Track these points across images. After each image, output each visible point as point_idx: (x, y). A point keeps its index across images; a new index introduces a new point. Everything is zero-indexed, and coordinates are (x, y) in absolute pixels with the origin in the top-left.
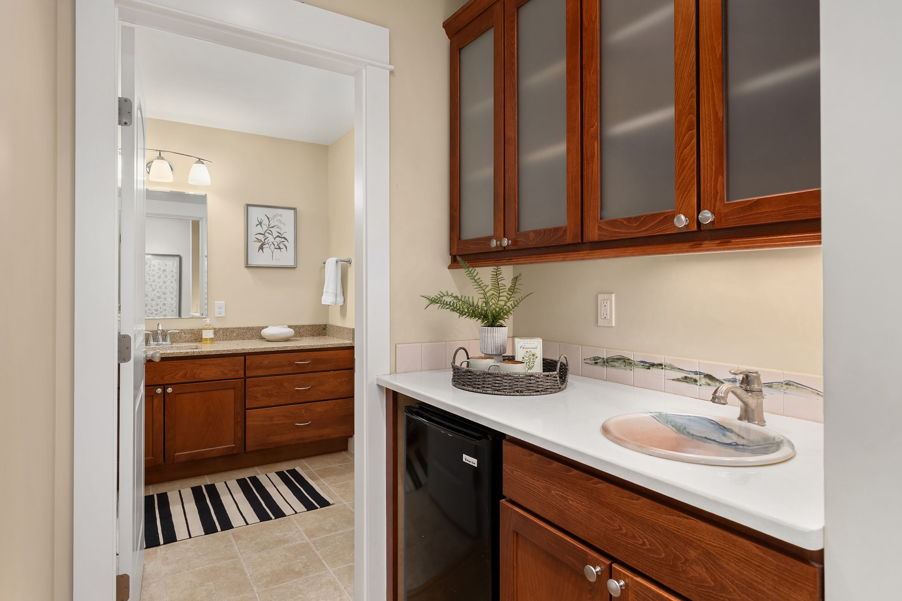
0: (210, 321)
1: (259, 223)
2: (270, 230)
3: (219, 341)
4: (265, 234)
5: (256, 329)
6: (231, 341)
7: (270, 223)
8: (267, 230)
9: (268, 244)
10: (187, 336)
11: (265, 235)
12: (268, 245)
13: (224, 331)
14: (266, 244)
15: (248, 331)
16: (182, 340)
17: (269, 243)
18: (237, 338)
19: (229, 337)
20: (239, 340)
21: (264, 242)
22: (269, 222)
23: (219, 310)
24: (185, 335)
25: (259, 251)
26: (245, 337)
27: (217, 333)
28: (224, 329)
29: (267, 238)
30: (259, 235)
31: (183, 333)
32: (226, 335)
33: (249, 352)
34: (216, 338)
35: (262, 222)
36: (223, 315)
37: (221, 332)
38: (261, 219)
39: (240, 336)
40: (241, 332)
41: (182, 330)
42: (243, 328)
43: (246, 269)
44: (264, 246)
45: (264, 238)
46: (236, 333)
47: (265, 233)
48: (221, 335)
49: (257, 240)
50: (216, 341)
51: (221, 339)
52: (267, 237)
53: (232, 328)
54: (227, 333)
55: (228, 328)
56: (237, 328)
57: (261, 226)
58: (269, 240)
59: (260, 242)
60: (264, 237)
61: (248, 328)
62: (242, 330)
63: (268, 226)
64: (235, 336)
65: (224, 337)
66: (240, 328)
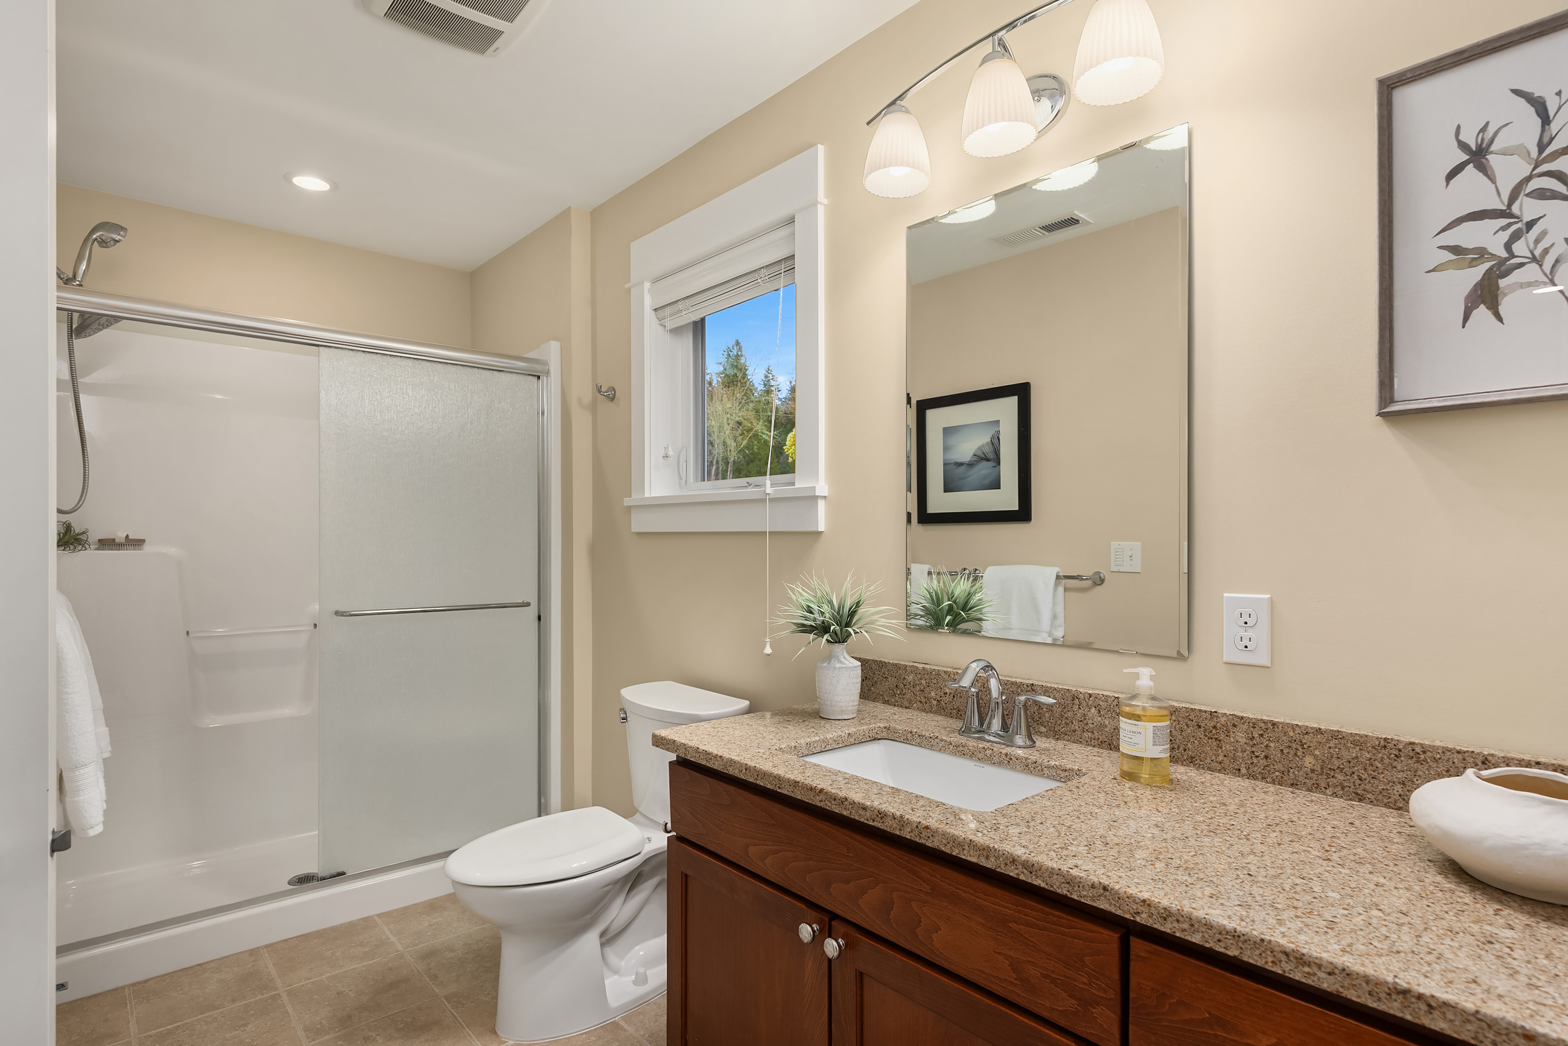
0: (1152, 678)
1: (1465, 157)
2: (1549, 174)
3: (1234, 774)
4: (1515, 209)
5: (1436, 760)
6: (1286, 791)
7: (1554, 127)
8: (1528, 179)
9: (1534, 259)
10: (1107, 723)
11: (1511, 216)
12: (1534, 266)
13: (1256, 735)
14: (1521, 265)
15: (1387, 761)
16: (1090, 734)
17: (1546, 251)
18: (1323, 785)
19: (1279, 766)
20: (1335, 795)
21: (1504, 254)
22: (1546, 120)
23: (1243, 634)
24: (1099, 719)
25: (1466, 319)
26: (1368, 787)
27: (1222, 736)
28: (1254, 724)
29: (1530, 225)
30: (1465, 225)
31: (1093, 710)
32: (1266, 757)
33: (1135, 922)
34: (1221, 758)
35: (1492, 141)
36: (1262, 658)
37: (1240, 736)
38: (1484, 129)
39: (1340, 777)
40: (1346, 755)
41: (1090, 695)
42: (1359, 741)
43: (1385, 433)
44: (1503, 283)
45: (1505, 236)
46: (1316, 757)
47: (1510, 205)
48: (1244, 751)
49: (1454, 257)
50: (1219, 771)
51: (1244, 771)
52: (1527, 218)
53: (1294, 727)
54: (1272, 745)
55: (1274, 724)
56: (1319, 731)
57: (1483, 168)
58: (1544, 233)
59: (1472, 264)
60: (1504, 228)
61: (1385, 743)
62: (1348, 749)
63: (1534, 153)
64: (1313, 771)
65: (1255, 761)
66: (1336, 735)
